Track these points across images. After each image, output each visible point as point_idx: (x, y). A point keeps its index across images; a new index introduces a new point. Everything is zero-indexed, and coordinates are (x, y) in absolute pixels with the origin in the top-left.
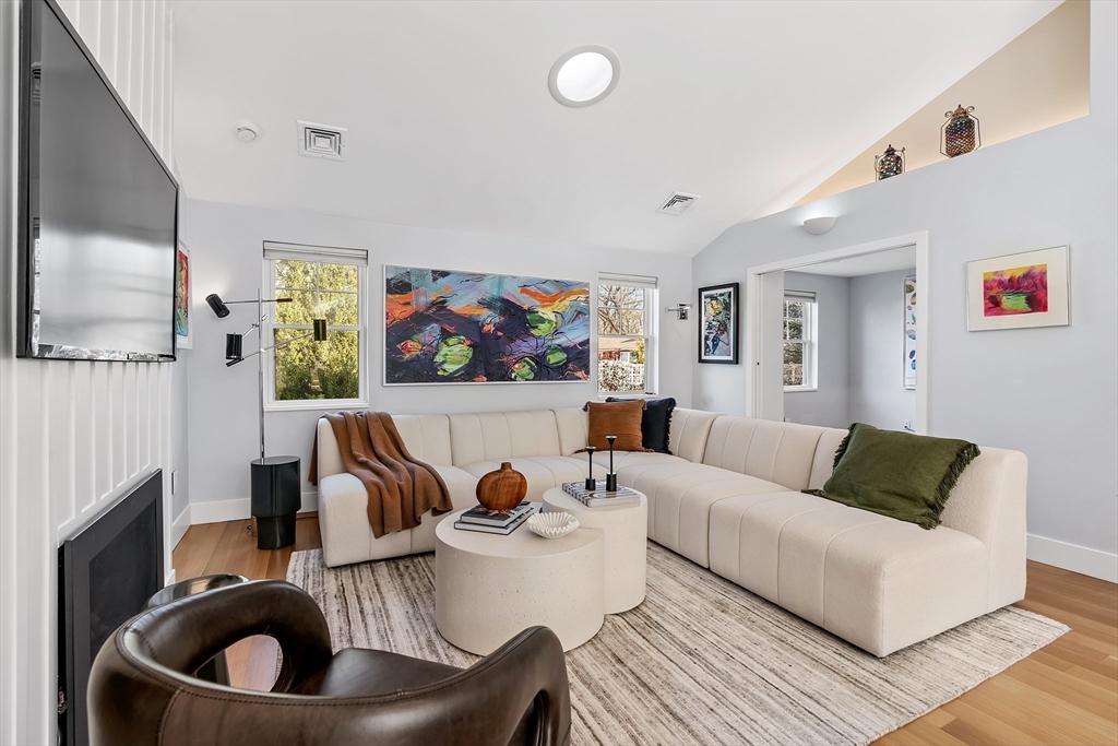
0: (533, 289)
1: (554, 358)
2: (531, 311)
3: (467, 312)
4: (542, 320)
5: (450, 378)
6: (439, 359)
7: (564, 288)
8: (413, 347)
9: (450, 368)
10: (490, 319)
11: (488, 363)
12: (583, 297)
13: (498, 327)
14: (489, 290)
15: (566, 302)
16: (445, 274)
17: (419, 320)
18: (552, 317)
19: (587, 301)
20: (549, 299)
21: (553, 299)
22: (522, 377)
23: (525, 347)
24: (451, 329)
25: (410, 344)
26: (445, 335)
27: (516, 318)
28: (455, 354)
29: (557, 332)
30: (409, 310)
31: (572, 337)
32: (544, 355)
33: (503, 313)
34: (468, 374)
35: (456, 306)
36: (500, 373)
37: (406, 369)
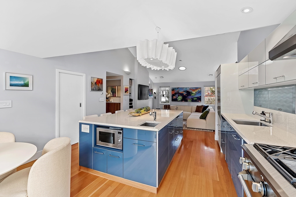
0: (191, 89)
1: (194, 99)
2: (191, 92)
3: (181, 93)
4: (193, 93)
5: (179, 101)
6: (178, 99)
7: (197, 88)
8: (175, 97)
9: (179, 100)
10: (185, 93)
11: (184, 99)
12: (200, 90)
13: (186, 95)
14: (185, 90)
15: (197, 90)
16: (179, 88)
17: (176, 94)
18: (195, 93)
19: (201, 90)
20: (194, 90)
21: (195, 90)
22: (190, 101)
23: (190, 97)
24: (179, 95)
25: (174, 97)
26: (179, 96)
27: (189, 93)
28: (180, 98)
29: (195, 95)
30: (174, 93)
31: (198, 96)
32: (193, 98)
33: (187, 92)
34: (182, 101)
35: (180, 92)
36: (186, 101)
37: (173, 100)
